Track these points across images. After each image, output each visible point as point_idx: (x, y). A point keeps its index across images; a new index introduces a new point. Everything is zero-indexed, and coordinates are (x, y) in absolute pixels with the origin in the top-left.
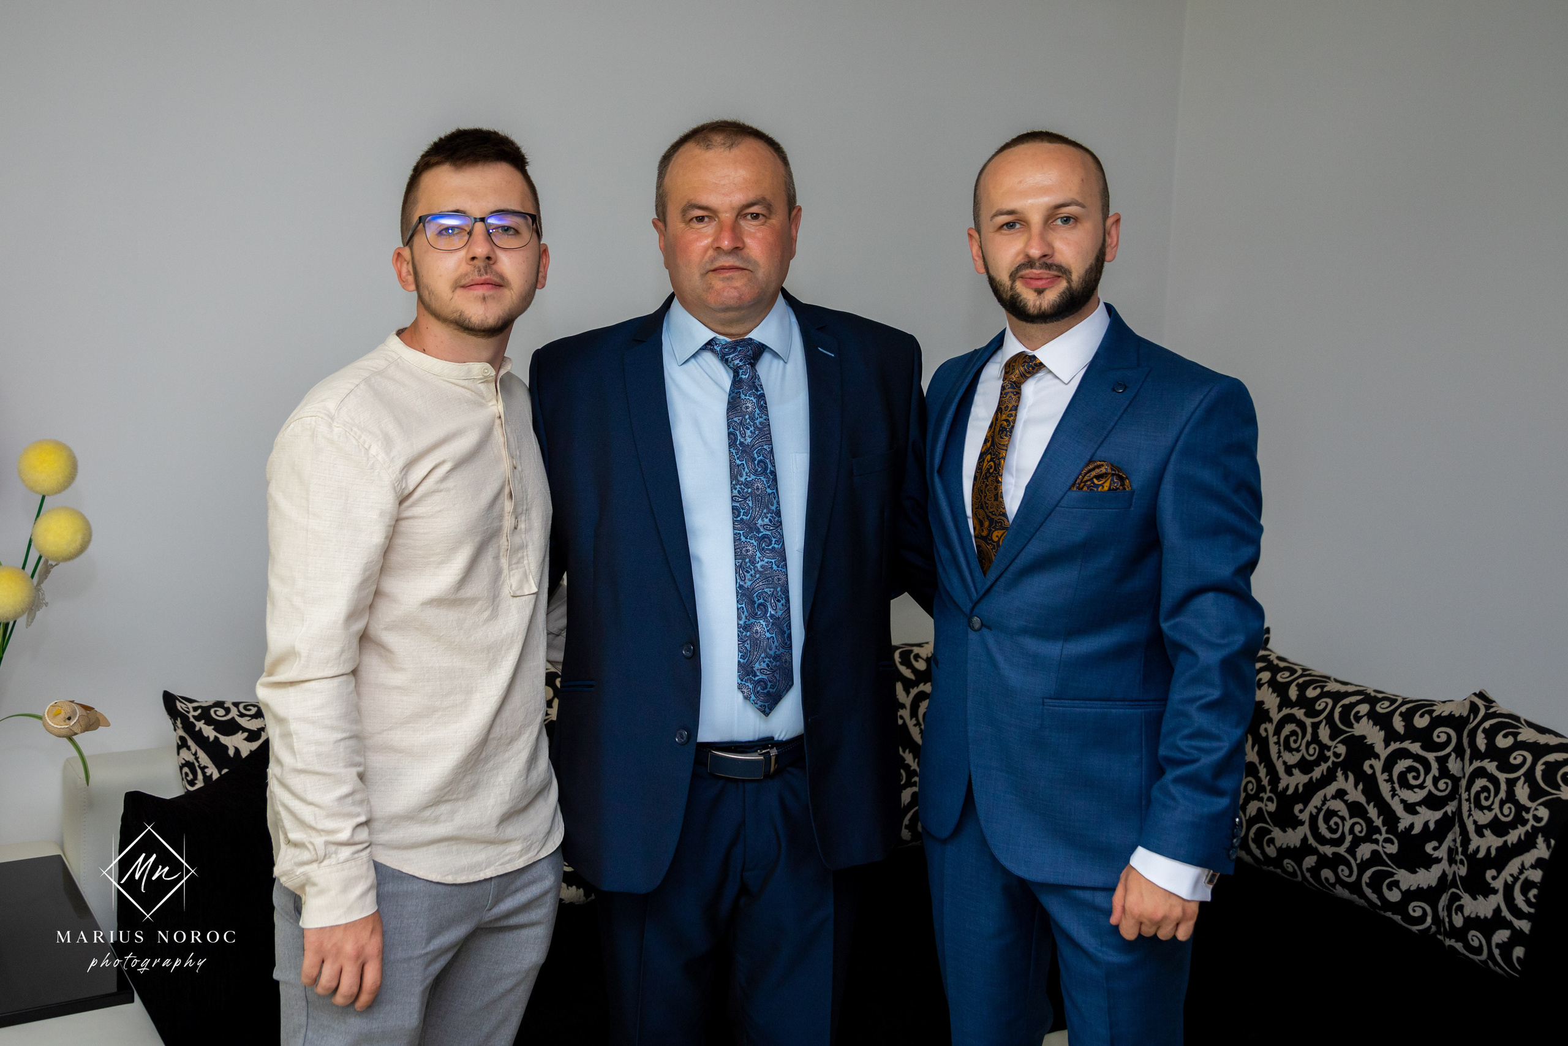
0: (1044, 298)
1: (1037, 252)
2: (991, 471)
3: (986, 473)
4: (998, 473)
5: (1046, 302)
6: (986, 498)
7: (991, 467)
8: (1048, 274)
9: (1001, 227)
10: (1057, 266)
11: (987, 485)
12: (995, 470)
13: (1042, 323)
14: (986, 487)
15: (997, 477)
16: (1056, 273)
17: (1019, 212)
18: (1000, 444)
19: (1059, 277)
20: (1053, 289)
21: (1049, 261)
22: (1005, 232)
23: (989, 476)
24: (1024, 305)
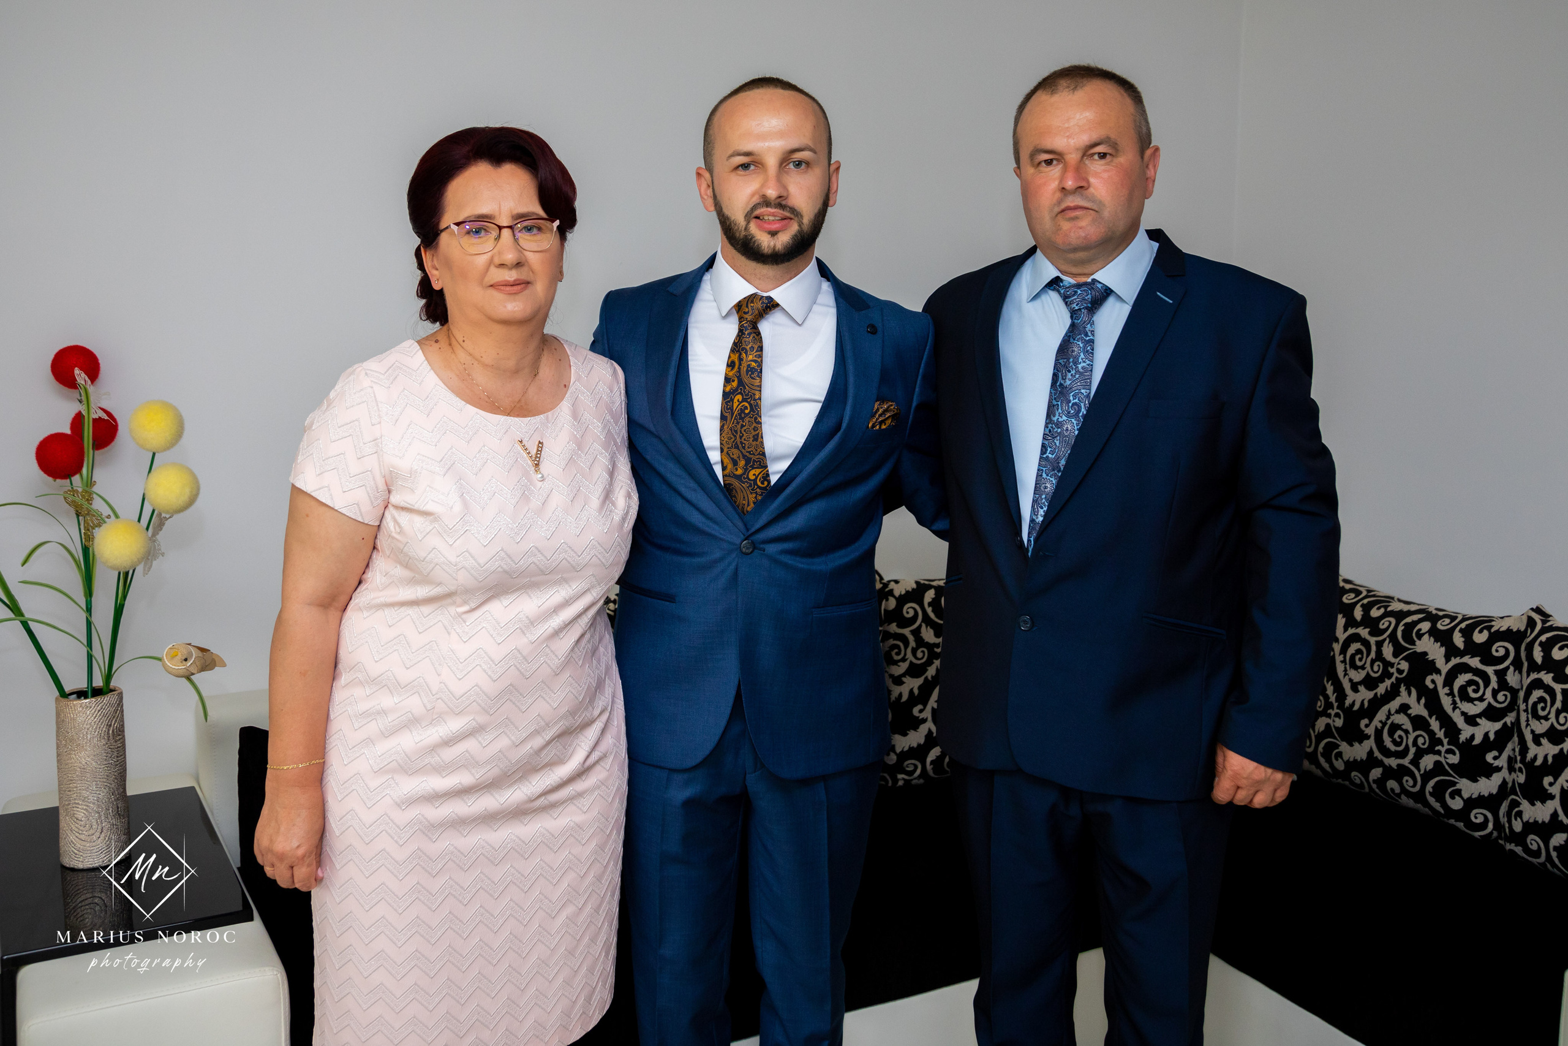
0: (778, 239)
1: (774, 193)
2: (747, 411)
3: (740, 414)
4: (758, 414)
5: (780, 243)
6: (744, 437)
7: (746, 408)
8: (782, 214)
9: (737, 168)
10: (790, 208)
11: (742, 426)
12: (752, 410)
13: (773, 264)
14: (741, 428)
15: (756, 419)
16: (788, 214)
17: (756, 155)
18: (753, 385)
19: (791, 219)
20: (786, 231)
21: (784, 203)
22: (741, 173)
23: (745, 417)
24: (758, 245)
